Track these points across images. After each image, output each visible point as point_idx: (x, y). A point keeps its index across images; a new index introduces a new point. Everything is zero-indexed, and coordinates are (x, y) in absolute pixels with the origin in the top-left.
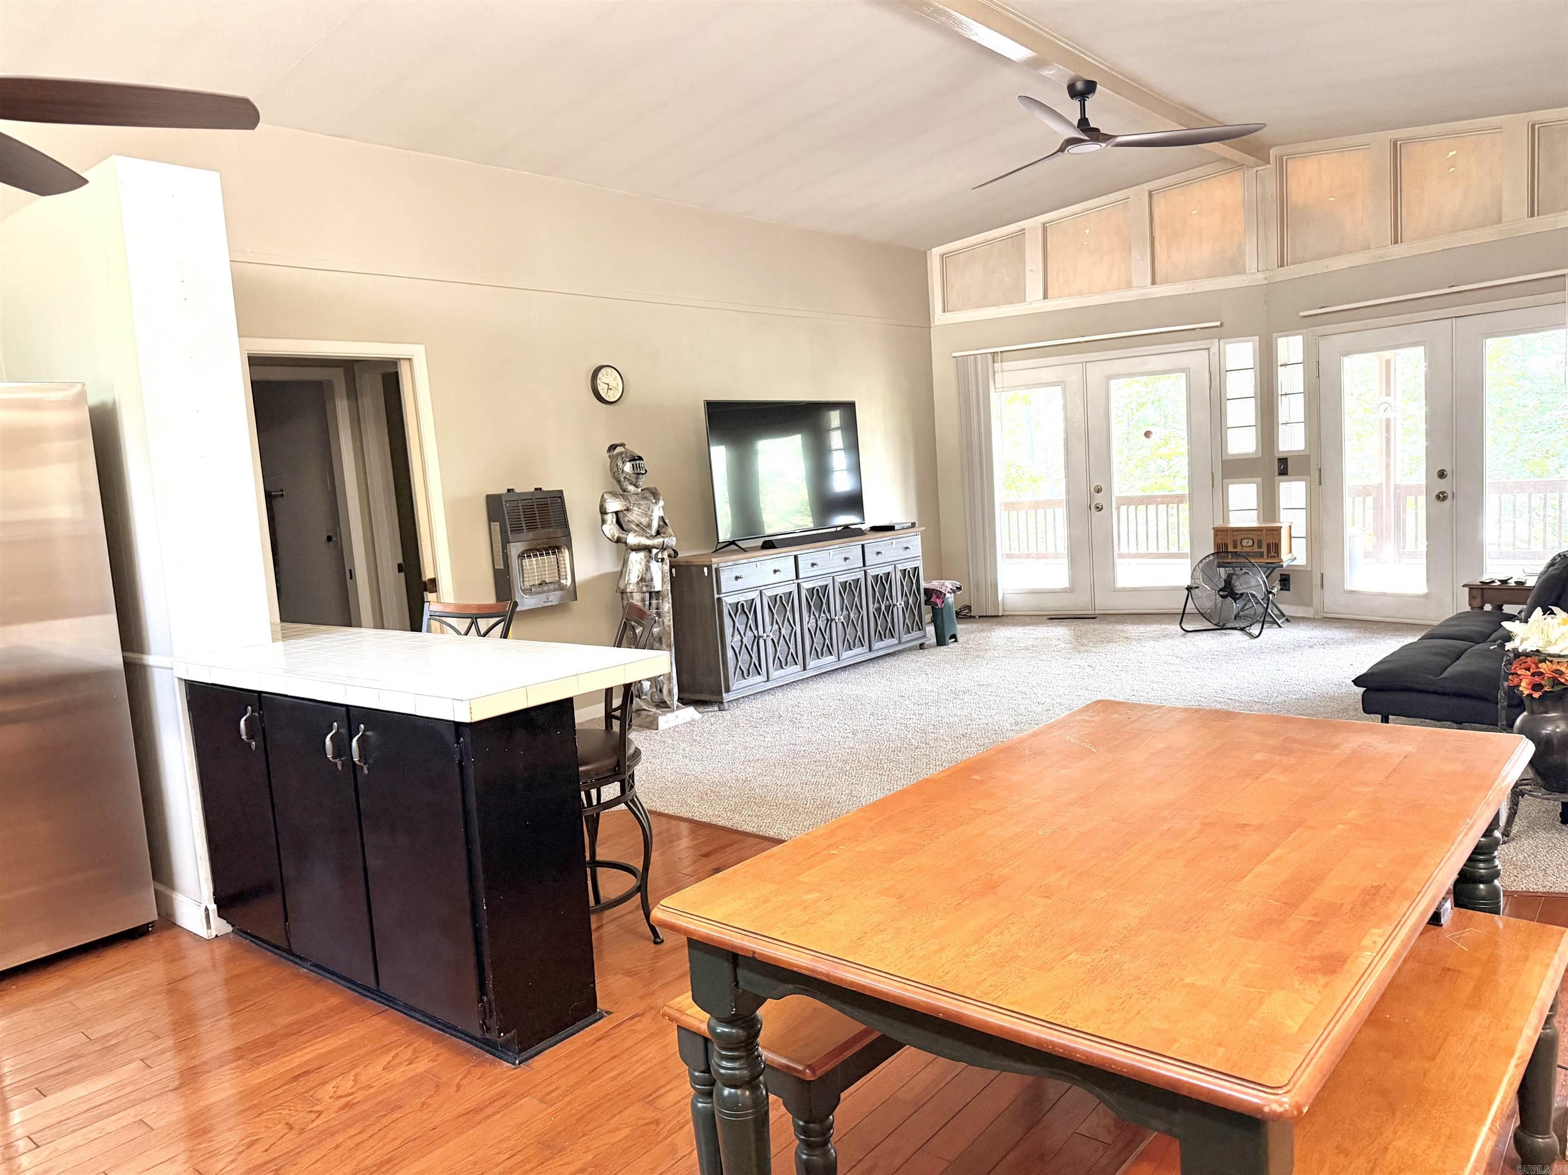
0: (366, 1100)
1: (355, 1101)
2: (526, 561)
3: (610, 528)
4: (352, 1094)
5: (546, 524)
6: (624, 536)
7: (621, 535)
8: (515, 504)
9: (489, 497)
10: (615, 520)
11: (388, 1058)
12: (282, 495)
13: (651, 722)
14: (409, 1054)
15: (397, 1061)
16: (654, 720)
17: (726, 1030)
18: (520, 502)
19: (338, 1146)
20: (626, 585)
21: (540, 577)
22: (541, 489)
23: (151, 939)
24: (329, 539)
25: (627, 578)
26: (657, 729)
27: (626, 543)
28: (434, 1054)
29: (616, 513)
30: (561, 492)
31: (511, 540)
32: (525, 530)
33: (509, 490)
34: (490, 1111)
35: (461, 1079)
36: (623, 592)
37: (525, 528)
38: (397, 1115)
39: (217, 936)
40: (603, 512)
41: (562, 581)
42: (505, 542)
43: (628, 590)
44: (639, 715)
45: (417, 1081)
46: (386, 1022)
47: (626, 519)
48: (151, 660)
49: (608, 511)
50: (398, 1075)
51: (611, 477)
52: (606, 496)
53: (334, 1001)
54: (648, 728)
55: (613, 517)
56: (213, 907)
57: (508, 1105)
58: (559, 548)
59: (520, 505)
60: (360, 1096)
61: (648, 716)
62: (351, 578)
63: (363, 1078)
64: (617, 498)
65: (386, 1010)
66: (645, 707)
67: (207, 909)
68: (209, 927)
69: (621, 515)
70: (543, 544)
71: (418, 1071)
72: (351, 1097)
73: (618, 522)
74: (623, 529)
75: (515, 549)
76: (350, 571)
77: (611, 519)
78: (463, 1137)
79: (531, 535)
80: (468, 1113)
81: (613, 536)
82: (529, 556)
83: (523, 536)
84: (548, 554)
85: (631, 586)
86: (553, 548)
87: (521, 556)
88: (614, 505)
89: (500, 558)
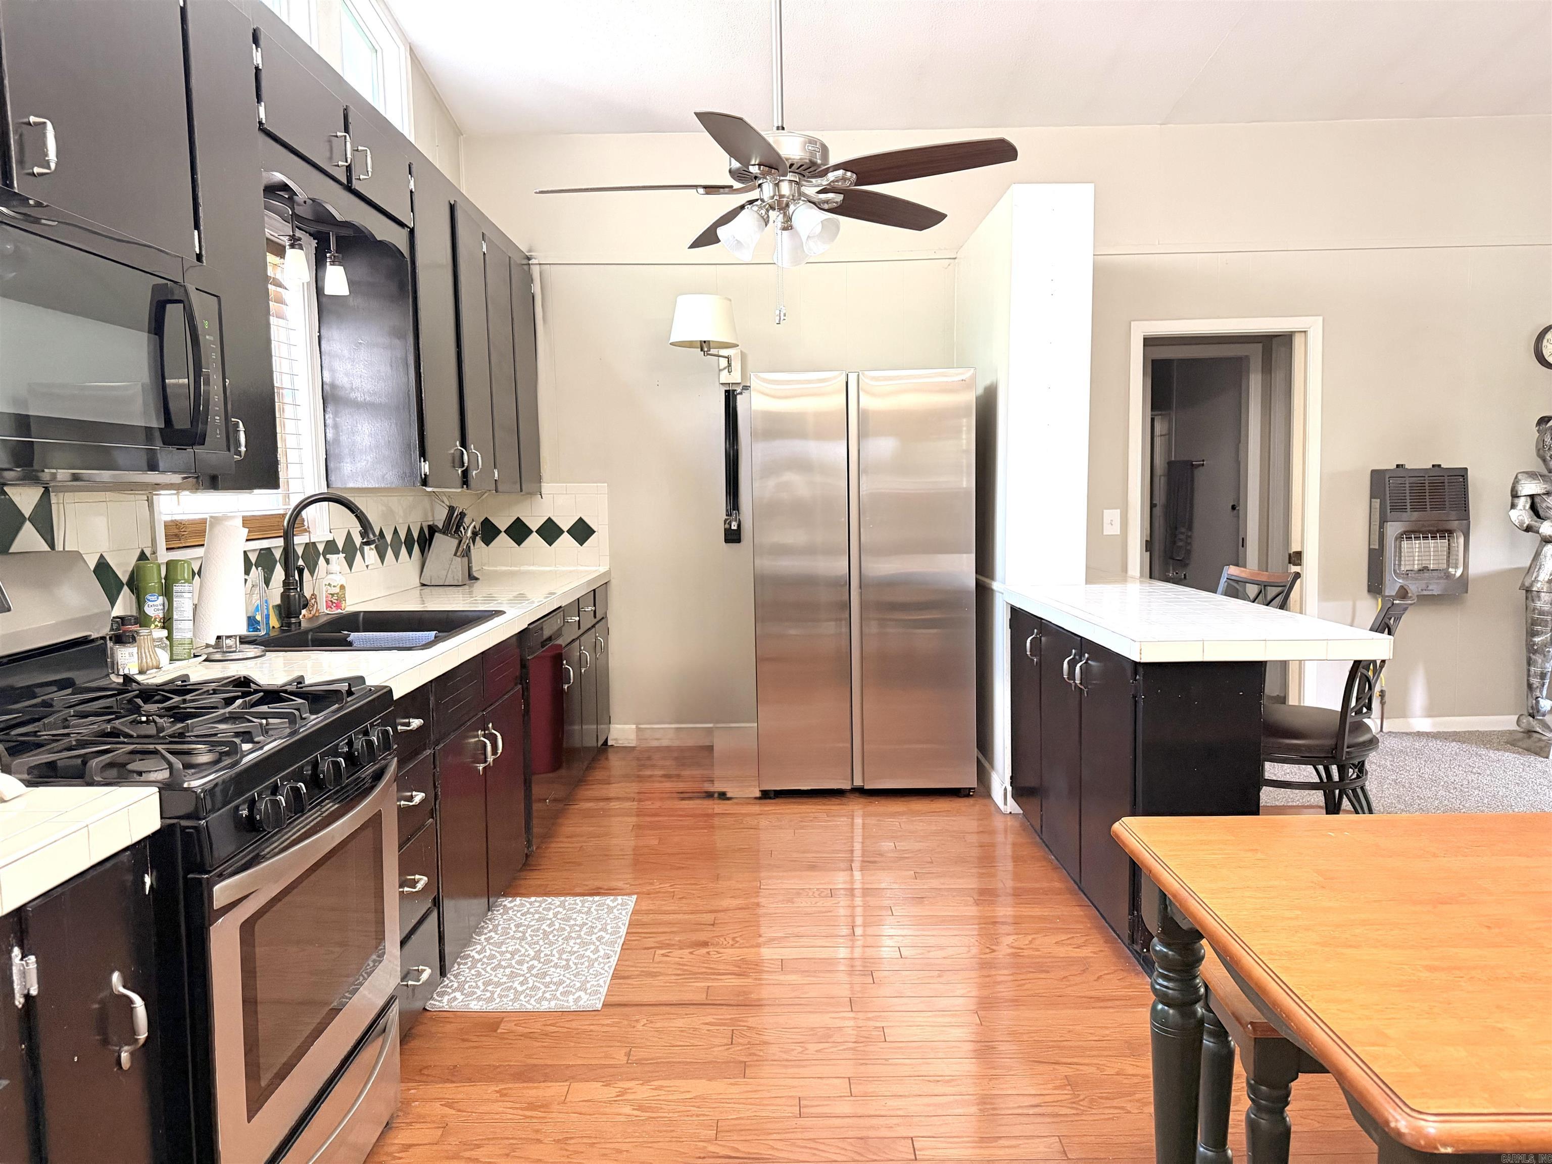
0: (1029, 957)
1: (1022, 954)
2: (1405, 544)
3: (1521, 514)
4: (1023, 949)
5: (1439, 505)
6: (1537, 524)
7: (1533, 523)
8: (1400, 481)
9: (1374, 472)
10: (1528, 506)
11: (1064, 937)
12: (1203, 465)
13: (1541, 748)
14: (1081, 941)
15: (1069, 942)
16: (1545, 746)
17: (1165, 950)
18: (1407, 479)
19: (989, 976)
20: (1533, 581)
21: (1420, 562)
22: (1439, 466)
23: (971, 801)
24: (1233, 508)
25: (1535, 574)
26: (1547, 757)
27: (1538, 532)
28: (1098, 949)
29: (1532, 497)
30: (1466, 469)
31: (1388, 519)
32: (1408, 510)
33: (1398, 466)
34: (1110, 1004)
35: (1105, 974)
36: (1528, 591)
37: (1409, 507)
38: (1043, 975)
39: (1011, 813)
40: (1515, 495)
41: (1450, 570)
42: (1383, 521)
43: (1535, 589)
44: (1530, 737)
45: (1071, 961)
46: (1082, 913)
47: (1544, 505)
48: (996, 586)
49: (1519, 494)
50: (1062, 951)
51: (1535, 454)
52: (1520, 477)
53: (1057, 885)
54: (1537, 754)
55: (1526, 502)
56: (1009, 789)
57: (1126, 1006)
58: (1450, 532)
59: (1407, 482)
60: (1026, 953)
61: (1540, 740)
62: (1243, 546)
63: (1037, 942)
64: (1534, 479)
65: (1089, 906)
66: (1538, 729)
67: (1005, 789)
68: (1005, 804)
69: (1537, 500)
70: (1429, 526)
71: (1080, 955)
72: (1019, 951)
73: (1534, 508)
74: (1538, 516)
75: (1393, 529)
76: (1243, 539)
77: (1523, 503)
78: (1076, 1011)
79: (1416, 515)
80: (1091, 998)
81: (1522, 523)
82: (1409, 538)
83: (1405, 516)
84: (1434, 538)
85: (1539, 585)
86: (1446, 533)
87: (1400, 538)
88: (1529, 487)
89: (1376, 537)
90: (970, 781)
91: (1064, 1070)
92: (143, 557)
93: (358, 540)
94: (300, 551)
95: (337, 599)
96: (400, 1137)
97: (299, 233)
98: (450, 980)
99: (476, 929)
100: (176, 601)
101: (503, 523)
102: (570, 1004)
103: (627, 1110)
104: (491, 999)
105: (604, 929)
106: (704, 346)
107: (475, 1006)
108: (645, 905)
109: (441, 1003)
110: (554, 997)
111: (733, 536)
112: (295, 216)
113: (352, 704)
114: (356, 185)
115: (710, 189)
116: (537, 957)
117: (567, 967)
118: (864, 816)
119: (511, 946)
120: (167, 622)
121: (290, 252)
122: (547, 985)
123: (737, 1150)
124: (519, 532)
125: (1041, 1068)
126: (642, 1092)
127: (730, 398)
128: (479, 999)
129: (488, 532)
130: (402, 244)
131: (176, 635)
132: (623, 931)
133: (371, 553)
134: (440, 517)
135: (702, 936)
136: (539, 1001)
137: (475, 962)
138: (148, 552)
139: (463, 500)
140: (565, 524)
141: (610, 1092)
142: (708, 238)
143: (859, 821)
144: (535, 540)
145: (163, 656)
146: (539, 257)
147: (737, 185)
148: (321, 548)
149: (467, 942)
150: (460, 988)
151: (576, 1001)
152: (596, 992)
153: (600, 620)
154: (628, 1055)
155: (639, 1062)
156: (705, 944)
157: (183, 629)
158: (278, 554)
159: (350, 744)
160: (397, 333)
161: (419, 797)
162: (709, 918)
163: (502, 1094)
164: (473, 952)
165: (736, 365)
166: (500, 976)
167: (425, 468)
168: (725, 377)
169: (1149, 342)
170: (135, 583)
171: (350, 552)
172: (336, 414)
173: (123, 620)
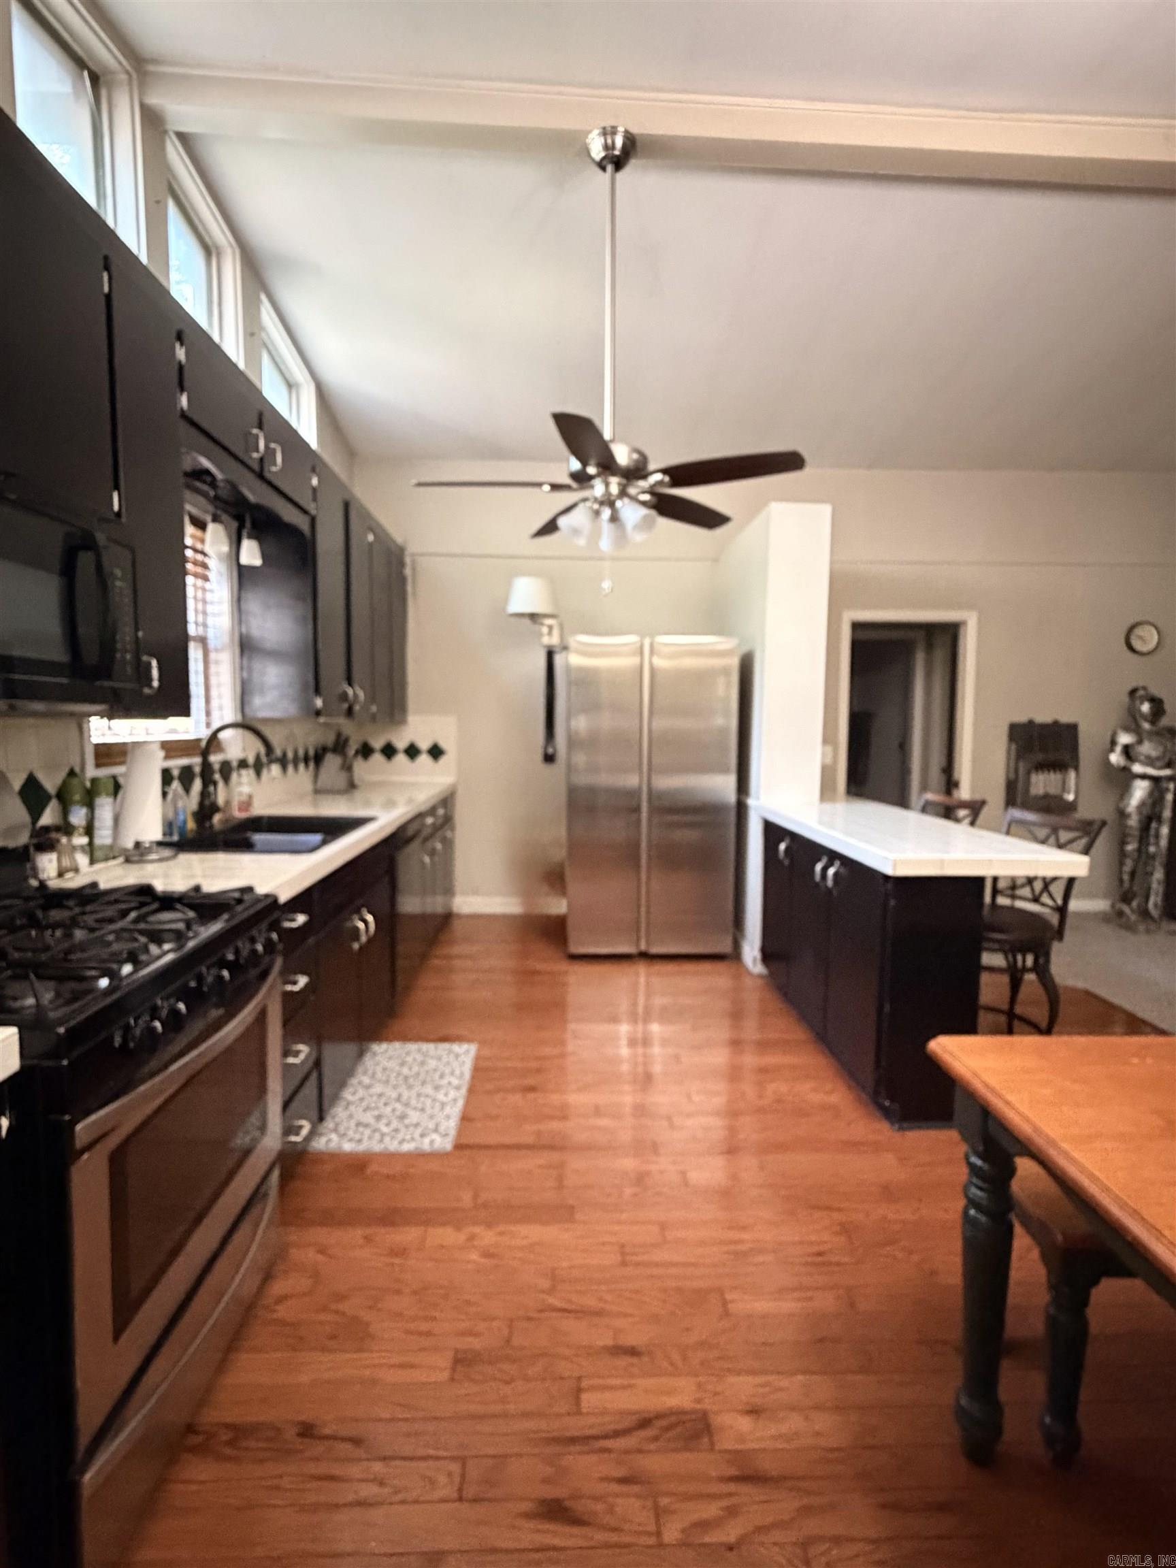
2: (1033, 775)
3: (1118, 757)
5: (1057, 748)
6: (1131, 765)
7: (1127, 764)
8: (1031, 731)
9: (1011, 725)
10: (1123, 751)
17: (978, 1163)
21: (1045, 790)
22: (1058, 721)
23: (727, 964)
27: (1131, 771)
29: (1126, 745)
30: (1076, 724)
31: (1022, 758)
32: (1036, 751)
33: (1029, 721)
37: (1036, 748)
39: (758, 974)
41: (1065, 796)
42: (1019, 759)
43: (1129, 812)
47: (1136, 751)
49: (1118, 743)
52: (1119, 729)
55: (1121, 748)
56: (759, 955)
58: (1065, 767)
59: (1036, 732)
62: (909, 774)
64: (1129, 732)
67: (756, 955)
68: (756, 967)
69: (1130, 748)
73: (1126, 753)
74: (1130, 760)
75: (1025, 765)
76: (909, 768)
79: (1041, 753)
81: (1120, 763)
82: (1036, 771)
83: (1034, 755)
84: (1055, 771)
86: (1062, 768)
87: (1030, 771)
88: (1125, 739)
89: (1012, 770)
90: (725, 947)
91: (836, 1216)
92: (72, 773)
93: (264, 759)
94: (217, 767)
95: (247, 804)
96: (278, 1287)
97: (219, 512)
98: (329, 1124)
99: (350, 1073)
100: (98, 812)
101: (378, 744)
102: (425, 1145)
103: (474, 1256)
104: (360, 1141)
105: (452, 1073)
106: (533, 617)
107: (348, 1147)
108: (486, 1052)
109: (320, 1144)
110: (413, 1139)
111: (549, 758)
112: (216, 498)
113: (242, 913)
114: (267, 475)
115: (555, 487)
116: (398, 1099)
117: (423, 1110)
118: (648, 975)
119: (378, 1089)
120: (89, 830)
121: (211, 527)
122: (407, 1127)
123: (570, 1301)
124: (389, 751)
125: (817, 1214)
126: (487, 1237)
127: (550, 655)
128: (351, 1140)
129: (366, 751)
130: (304, 526)
131: (98, 841)
132: (467, 1076)
133: (275, 769)
134: (330, 739)
135: (530, 1081)
136: (401, 1142)
137: (349, 1104)
138: (77, 770)
139: (347, 727)
140: (424, 745)
141: (461, 1237)
142: (550, 528)
143: (642, 980)
144: (401, 758)
145: (82, 860)
146: (412, 548)
147: (574, 485)
148: (235, 764)
149: (343, 1084)
150: (335, 1130)
151: (432, 1142)
152: (446, 1135)
153: (448, 820)
154: (476, 1197)
155: (485, 1205)
156: (532, 1089)
157: (104, 836)
158: (197, 769)
159: (237, 952)
160: (299, 597)
161: (303, 981)
162: (534, 1064)
163: (368, 1239)
164: (347, 1094)
165: (556, 632)
166: (368, 1118)
167: (319, 703)
168: (546, 640)
169: (857, 626)
170: (63, 797)
171: (258, 767)
172: (250, 658)
173: (46, 829)
